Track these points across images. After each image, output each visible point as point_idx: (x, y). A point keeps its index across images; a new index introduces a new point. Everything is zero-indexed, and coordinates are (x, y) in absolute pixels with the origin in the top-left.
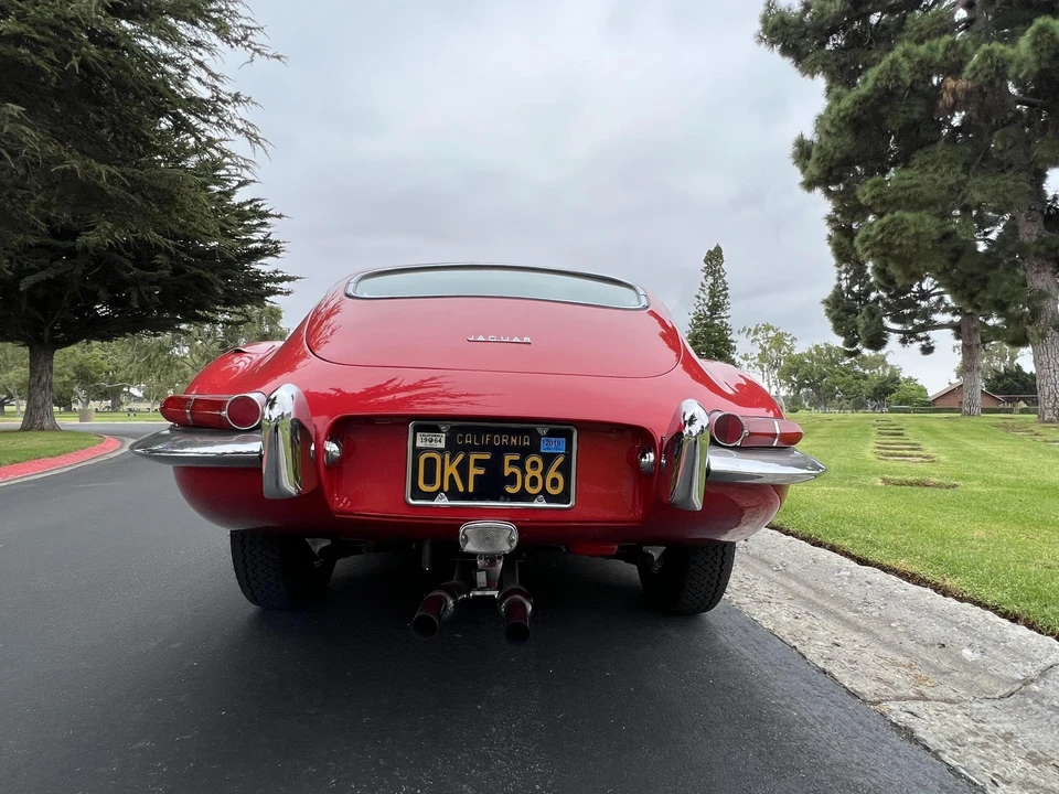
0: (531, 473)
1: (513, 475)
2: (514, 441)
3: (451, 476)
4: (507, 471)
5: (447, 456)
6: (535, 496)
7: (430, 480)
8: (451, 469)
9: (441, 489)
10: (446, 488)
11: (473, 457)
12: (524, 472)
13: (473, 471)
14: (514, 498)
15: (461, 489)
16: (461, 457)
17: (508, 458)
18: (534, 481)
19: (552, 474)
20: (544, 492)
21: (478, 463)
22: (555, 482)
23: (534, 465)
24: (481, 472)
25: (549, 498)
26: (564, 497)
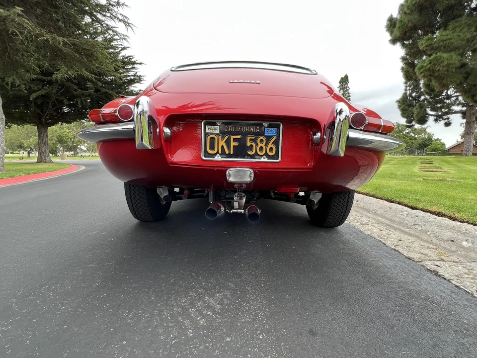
0: (260, 145)
1: (252, 145)
2: (252, 129)
3: (222, 146)
4: (249, 144)
5: (220, 137)
6: (262, 156)
7: (212, 148)
8: (222, 143)
9: (218, 152)
10: (220, 152)
11: (232, 137)
12: (257, 144)
13: (233, 144)
14: (252, 157)
15: (227, 152)
16: (227, 137)
17: (249, 138)
18: (261, 149)
19: (270, 145)
20: (266, 154)
21: (235, 140)
22: (271, 149)
23: (262, 141)
24: (237, 144)
25: (269, 157)
26: (276, 156)
